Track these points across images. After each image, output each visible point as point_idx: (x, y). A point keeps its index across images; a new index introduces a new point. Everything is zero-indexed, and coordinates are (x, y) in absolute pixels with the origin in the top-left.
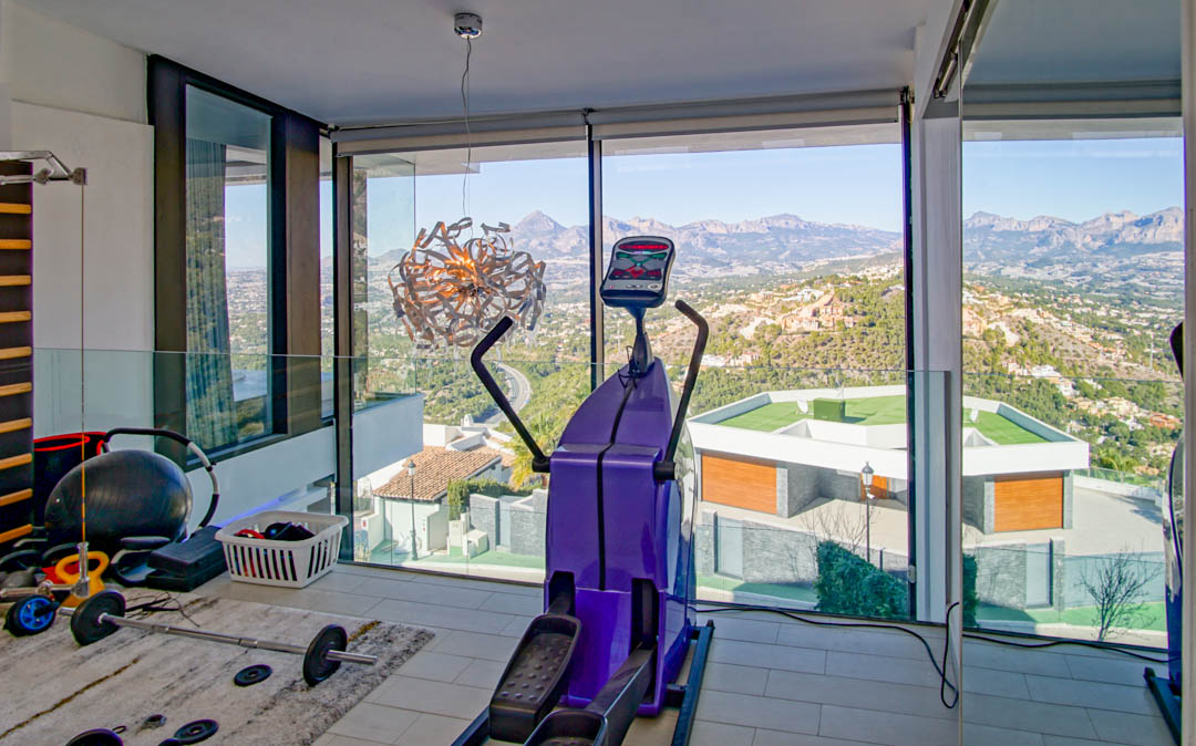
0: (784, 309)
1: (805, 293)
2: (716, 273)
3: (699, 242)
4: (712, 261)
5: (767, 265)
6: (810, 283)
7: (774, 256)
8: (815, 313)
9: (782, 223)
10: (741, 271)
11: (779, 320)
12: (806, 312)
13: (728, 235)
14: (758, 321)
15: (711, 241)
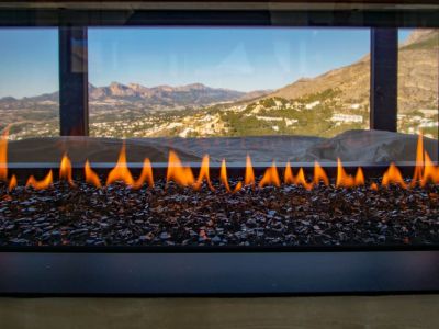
0: (199, 124)
1: (208, 118)
2: (167, 109)
3: (159, 95)
4: (166, 104)
5: (190, 105)
6: (210, 113)
7: (193, 102)
8: (213, 126)
9: (196, 88)
10: (179, 108)
11: (197, 129)
12: (208, 126)
13: (173, 92)
14: (187, 130)
15: (165, 94)
